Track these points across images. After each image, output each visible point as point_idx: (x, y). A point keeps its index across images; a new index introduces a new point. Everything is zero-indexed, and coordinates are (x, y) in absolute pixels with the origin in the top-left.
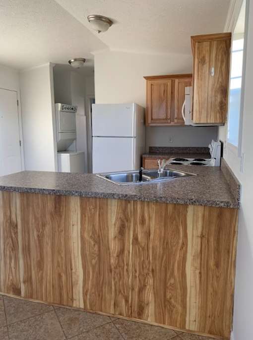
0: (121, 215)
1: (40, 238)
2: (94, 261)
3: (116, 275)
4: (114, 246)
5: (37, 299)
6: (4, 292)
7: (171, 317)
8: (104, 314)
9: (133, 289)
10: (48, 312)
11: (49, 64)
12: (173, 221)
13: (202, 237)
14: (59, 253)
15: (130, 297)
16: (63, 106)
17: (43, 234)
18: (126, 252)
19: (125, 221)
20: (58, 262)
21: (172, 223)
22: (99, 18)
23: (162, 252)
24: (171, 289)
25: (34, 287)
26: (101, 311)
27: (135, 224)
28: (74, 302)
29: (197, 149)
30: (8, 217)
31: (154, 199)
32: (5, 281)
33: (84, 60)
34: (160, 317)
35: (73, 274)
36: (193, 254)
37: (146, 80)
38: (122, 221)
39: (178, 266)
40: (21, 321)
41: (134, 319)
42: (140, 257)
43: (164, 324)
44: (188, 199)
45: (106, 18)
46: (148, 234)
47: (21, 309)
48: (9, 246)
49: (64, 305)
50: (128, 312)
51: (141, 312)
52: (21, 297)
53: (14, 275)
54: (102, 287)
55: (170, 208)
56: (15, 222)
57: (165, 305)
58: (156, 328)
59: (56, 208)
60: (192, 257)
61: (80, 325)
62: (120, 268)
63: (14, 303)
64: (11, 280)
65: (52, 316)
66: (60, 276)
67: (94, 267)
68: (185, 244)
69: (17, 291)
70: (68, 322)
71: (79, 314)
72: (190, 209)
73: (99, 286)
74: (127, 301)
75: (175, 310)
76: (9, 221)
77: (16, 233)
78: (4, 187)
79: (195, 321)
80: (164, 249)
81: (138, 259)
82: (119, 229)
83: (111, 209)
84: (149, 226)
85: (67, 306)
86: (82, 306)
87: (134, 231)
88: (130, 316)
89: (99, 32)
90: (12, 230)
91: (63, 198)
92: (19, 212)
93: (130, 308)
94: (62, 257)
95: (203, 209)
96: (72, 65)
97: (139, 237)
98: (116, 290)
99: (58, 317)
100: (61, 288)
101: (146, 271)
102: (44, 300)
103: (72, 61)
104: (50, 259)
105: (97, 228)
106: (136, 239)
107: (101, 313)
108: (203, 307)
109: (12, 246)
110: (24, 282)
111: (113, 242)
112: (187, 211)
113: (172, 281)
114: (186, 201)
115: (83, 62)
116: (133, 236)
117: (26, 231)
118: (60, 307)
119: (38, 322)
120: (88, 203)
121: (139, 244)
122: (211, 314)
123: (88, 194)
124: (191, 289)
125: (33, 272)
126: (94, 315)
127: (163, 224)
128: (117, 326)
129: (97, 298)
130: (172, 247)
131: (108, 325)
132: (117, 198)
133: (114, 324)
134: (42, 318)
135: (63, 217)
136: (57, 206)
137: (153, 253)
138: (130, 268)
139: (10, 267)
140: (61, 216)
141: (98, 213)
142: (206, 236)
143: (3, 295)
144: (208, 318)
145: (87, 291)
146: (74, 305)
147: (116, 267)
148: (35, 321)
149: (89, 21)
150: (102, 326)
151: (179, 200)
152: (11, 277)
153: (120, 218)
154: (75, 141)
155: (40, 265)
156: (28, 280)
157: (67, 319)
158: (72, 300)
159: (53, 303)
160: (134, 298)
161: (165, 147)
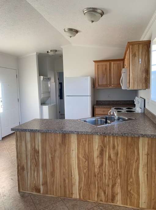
0: (101, 144)
1: (53, 159)
2: (85, 171)
3: (98, 178)
4: (97, 161)
5: (51, 194)
6: (30, 191)
7: (131, 201)
8: (92, 201)
9: (108, 186)
10: (59, 201)
11: (36, 53)
12: (131, 146)
13: (148, 154)
14: (64, 167)
15: (107, 191)
16: (44, 78)
17: (55, 156)
18: (104, 165)
19: (104, 147)
20: (64, 172)
21: (131, 148)
22: (71, 30)
23: (125, 164)
24: (130, 185)
25: (49, 187)
26: (90, 200)
27: (109, 149)
28: (73, 195)
29: (125, 101)
30: (33, 147)
31: (121, 135)
32: (30, 184)
33: (56, 51)
34: (124, 201)
35: (73, 179)
36: (143, 164)
37: (94, 63)
38: (102, 147)
39: (134, 172)
40: (45, 208)
41: (109, 203)
42: (112, 167)
43: (127, 205)
44: (140, 134)
45: (75, 30)
46: (117, 154)
47: (42, 201)
48: (33, 164)
49: (67, 197)
50: (106, 199)
51: (113, 199)
52: (40, 193)
53: (36, 180)
54: (90, 185)
55: (130, 139)
56: (38, 150)
57: (127, 194)
58: (123, 208)
59: (62, 140)
60: (142, 166)
61: (79, 208)
62: (101, 174)
63: (37, 197)
64: (35, 184)
65: (62, 204)
66: (65, 180)
67: (85, 174)
68: (138, 159)
69: (38, 190)
70: (72, 207)
71: (77, 202)
72: (141, 140)
73: (88, 185)
74: (105, 193)
75: (133, 196)
76: (34, 149)
77: (38, 156)
78: (32, 130)
79: (145, 202)
80: (126, 162)
81: (111, 168)
82: (100, 152)
83: (95, 141)
84: (117, 150)
85: (69, 197)
86: (78, 197)
87: (109, 152)
88: (107, 201)
89: (71, 37)
90: (35, 155)
91: (67, 135)
92: (40, 144)
93: (107, 197)
94: (66, 169)
95: (148, 140)
96: (49, 53)
97: (112, 156)
98: (98, 187)
99: (65, 204)
100: (65, 187)
101: (116, 175)
102: (55, 195)
103: (49, 51)
104: (58, 171)
105: (87, 151)
106: (110, 157)
107: (89, 201)
108: (149, 195)
109: (35, 163)
110: (43, 185)
111: (96, 159)
112: (139, 141)
113: (131, 180)
114: (139, 135)
115: (55, 52)
116: (108, 156)
117: (45, 155)
118: (65, 199)
119: (55, 208)
120: (81, 137)
121: (112, 160)
122: (154, 198)
123: (83, 133)
124: (142, 184)
125: (48, 178)
126: (86, 202)
127: (125, 148)
128: (101, 208)
129: (87, 192)
130: (131, 161)
131: (95, 207)
132: (99, 134)
133: (98, 207)
134: (56, 205)
135: (67, 146)
136: (63, 139)
137: (120, 165)
138: (107, 174)
139: (34, 177)
140: (65, 145)
141: (87, 143)
142: (150, 154)
143: (29, 193)
144: (152, 200)
145: (81, 188)
146: (73, 197)
147: (99, 173)
148: (53, 208)
149: (65, 31)
150: (92, 208)
151: (135, 135)
152: (34, 182)
153: (101, 146)
154: (49, 98)
155: (53, 174)
156: (45, 184)
157: (70, 205)
158: (72, 194)
159: (61, 196)
160: (109, 191)
161: (106, 101)
